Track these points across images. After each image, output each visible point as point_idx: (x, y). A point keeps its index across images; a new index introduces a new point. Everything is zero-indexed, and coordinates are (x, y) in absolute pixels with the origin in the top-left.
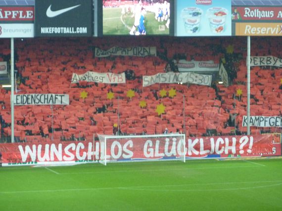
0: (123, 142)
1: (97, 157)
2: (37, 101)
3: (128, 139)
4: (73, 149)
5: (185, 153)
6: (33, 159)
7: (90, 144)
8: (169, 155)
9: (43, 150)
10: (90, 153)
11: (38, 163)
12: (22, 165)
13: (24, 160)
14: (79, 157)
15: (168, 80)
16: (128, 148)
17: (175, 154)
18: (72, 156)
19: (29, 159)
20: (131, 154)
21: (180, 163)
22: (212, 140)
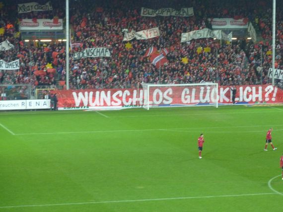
0: (163, 90)
1: (141, 103)
2: (90, 54)
3: (168, 88)
4: (120, 95)
5: (217, 100)
6: (86, 104)
7: (135, 92)
8: (203, 101)
9: (94, 96)
10: (135, 100)
11: (90, 108)
12: (76, 109)
13: (77, 105)
14: (125, 103)
15: (202, 35)
16: (168, 95)
17: (209, 101)
18: (119, 102)
19: (82, 104)
20: (171, 100)
21: (213, 108)
22: (241, 88)
